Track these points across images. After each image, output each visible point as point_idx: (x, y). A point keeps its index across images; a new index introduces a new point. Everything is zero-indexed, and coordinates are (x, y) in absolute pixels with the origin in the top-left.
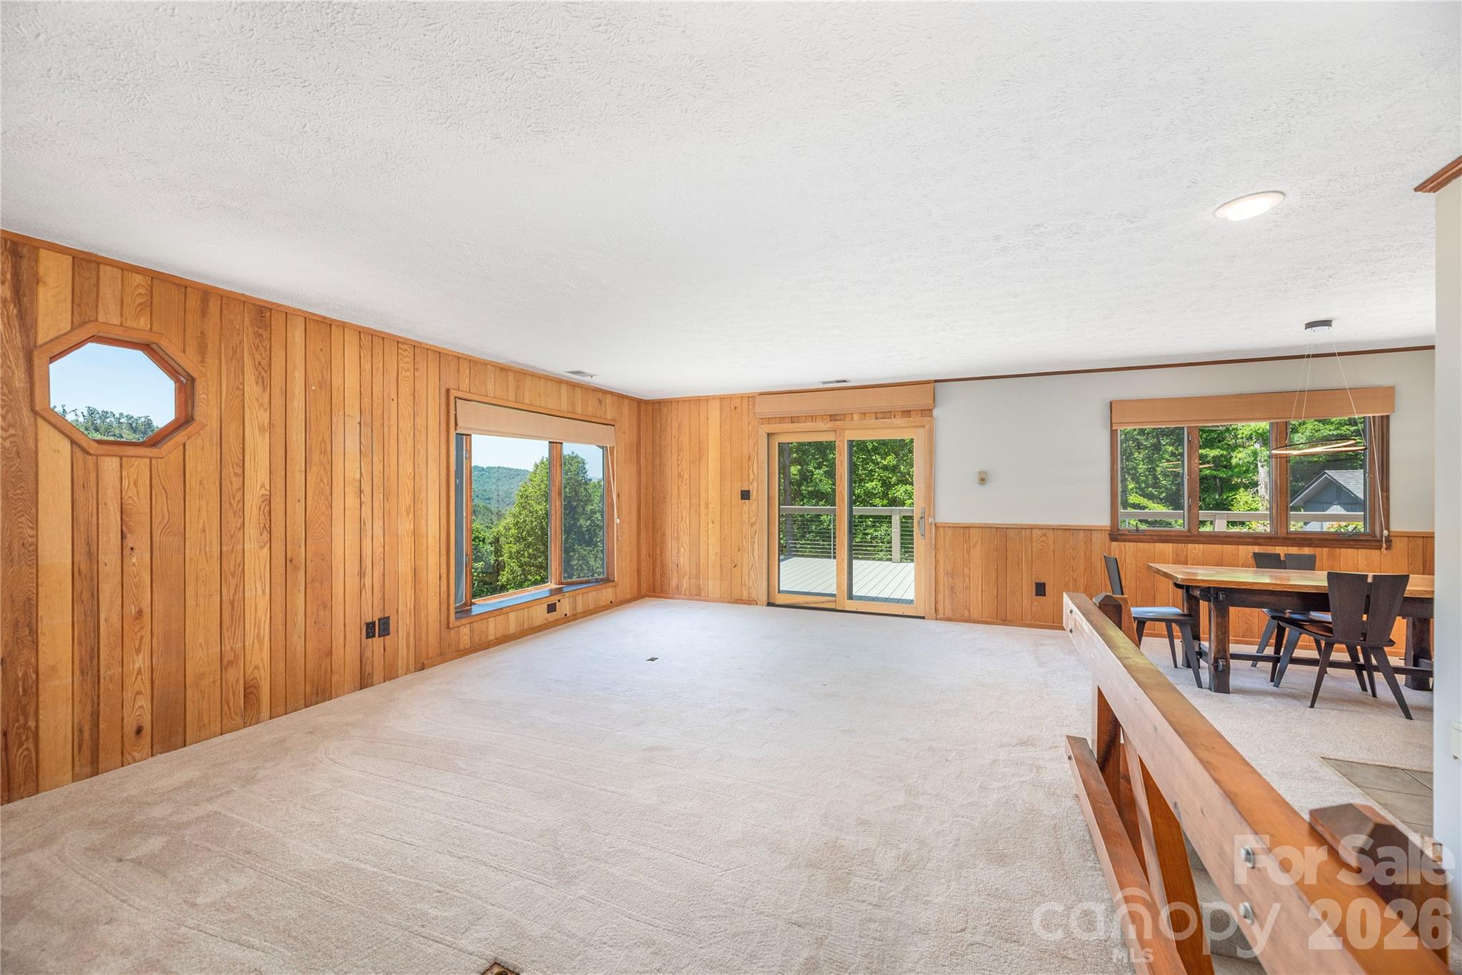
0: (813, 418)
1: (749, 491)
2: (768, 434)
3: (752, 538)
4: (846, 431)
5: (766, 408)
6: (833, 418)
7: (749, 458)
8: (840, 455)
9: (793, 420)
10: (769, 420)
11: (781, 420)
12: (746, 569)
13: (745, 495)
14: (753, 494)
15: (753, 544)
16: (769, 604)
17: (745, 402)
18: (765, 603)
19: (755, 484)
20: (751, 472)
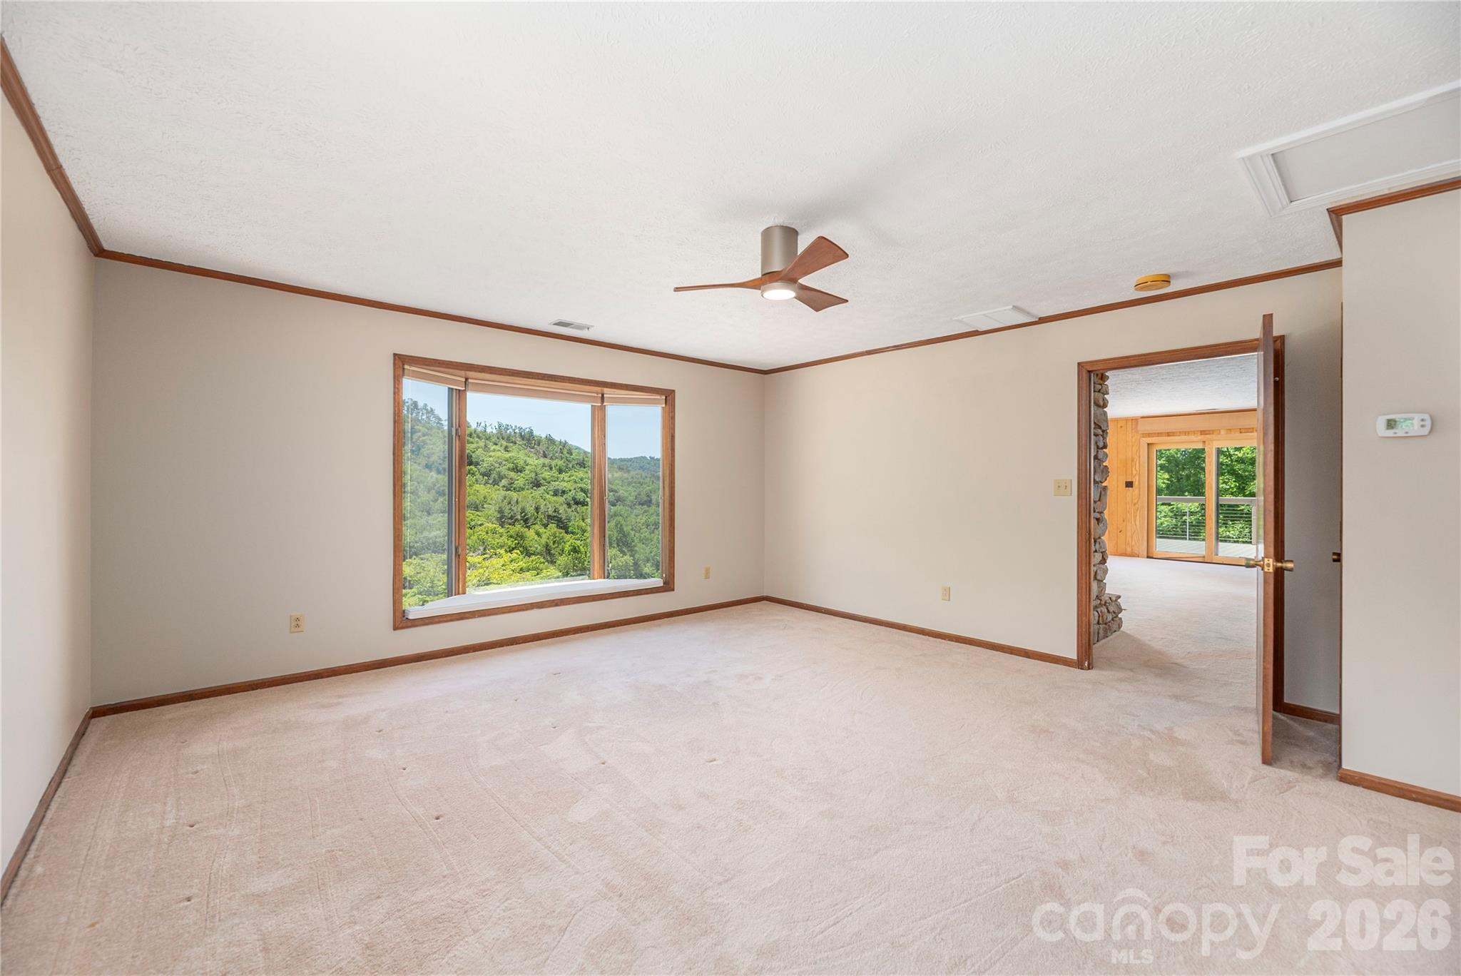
0: (1186, 433)
1: (1132, 482)
2: (1148, 444)
3: (1134, 513)
4: (1214, 442)
5: (1145, 427)
6: (1203, 432)
7: (1133, 460)
8: (1209, 458)
9: (1168, 434)
10: (1149, 435)
11: (1159, 434)
12: (1129, 534)
13: (1129, 484)
14: (1136, 484)
15: (1135, 517)
16: (1148, 557)
17: (1130, 423)
18: (1146, 556)
19: (1137, 477)
20: (1133, 469)
